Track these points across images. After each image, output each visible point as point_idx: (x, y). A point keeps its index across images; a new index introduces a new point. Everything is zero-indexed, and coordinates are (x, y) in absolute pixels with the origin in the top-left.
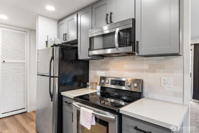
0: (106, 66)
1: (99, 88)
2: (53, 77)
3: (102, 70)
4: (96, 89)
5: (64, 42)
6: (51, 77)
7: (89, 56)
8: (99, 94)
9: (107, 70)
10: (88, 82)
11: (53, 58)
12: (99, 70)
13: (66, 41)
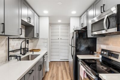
0: (107, 42)
1: (101, 56)
2: (73, 47)
3: (104, 44)
4: (99, 57)
5: (82, 28)
6: (72, 47)
7: (92, 35)
8: (101, 60)
9: (108, 45)
10: (96, 51)
11: (73, 37)
12: (102, 44)
13: (83, 28)
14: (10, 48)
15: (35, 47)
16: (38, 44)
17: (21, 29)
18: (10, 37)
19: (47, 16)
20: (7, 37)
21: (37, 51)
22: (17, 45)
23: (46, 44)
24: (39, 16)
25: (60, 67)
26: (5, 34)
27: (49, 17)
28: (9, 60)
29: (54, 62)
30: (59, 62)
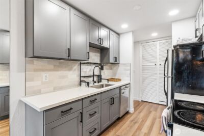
14: (82, 73)
15: (115, 76)
16: (118, 72)
17: (88, 53)
18: (82, 62)
19: (130, 32)
20: (79, 62)
21: (115, 81)
22: (90, 71)
23: (129, 72)
24: (118, 34)
25: (153, 113)
26: (71, 58)
27: (133, 32)
28: (80, 85)
29: (148, 103)
30: (156, 105)
